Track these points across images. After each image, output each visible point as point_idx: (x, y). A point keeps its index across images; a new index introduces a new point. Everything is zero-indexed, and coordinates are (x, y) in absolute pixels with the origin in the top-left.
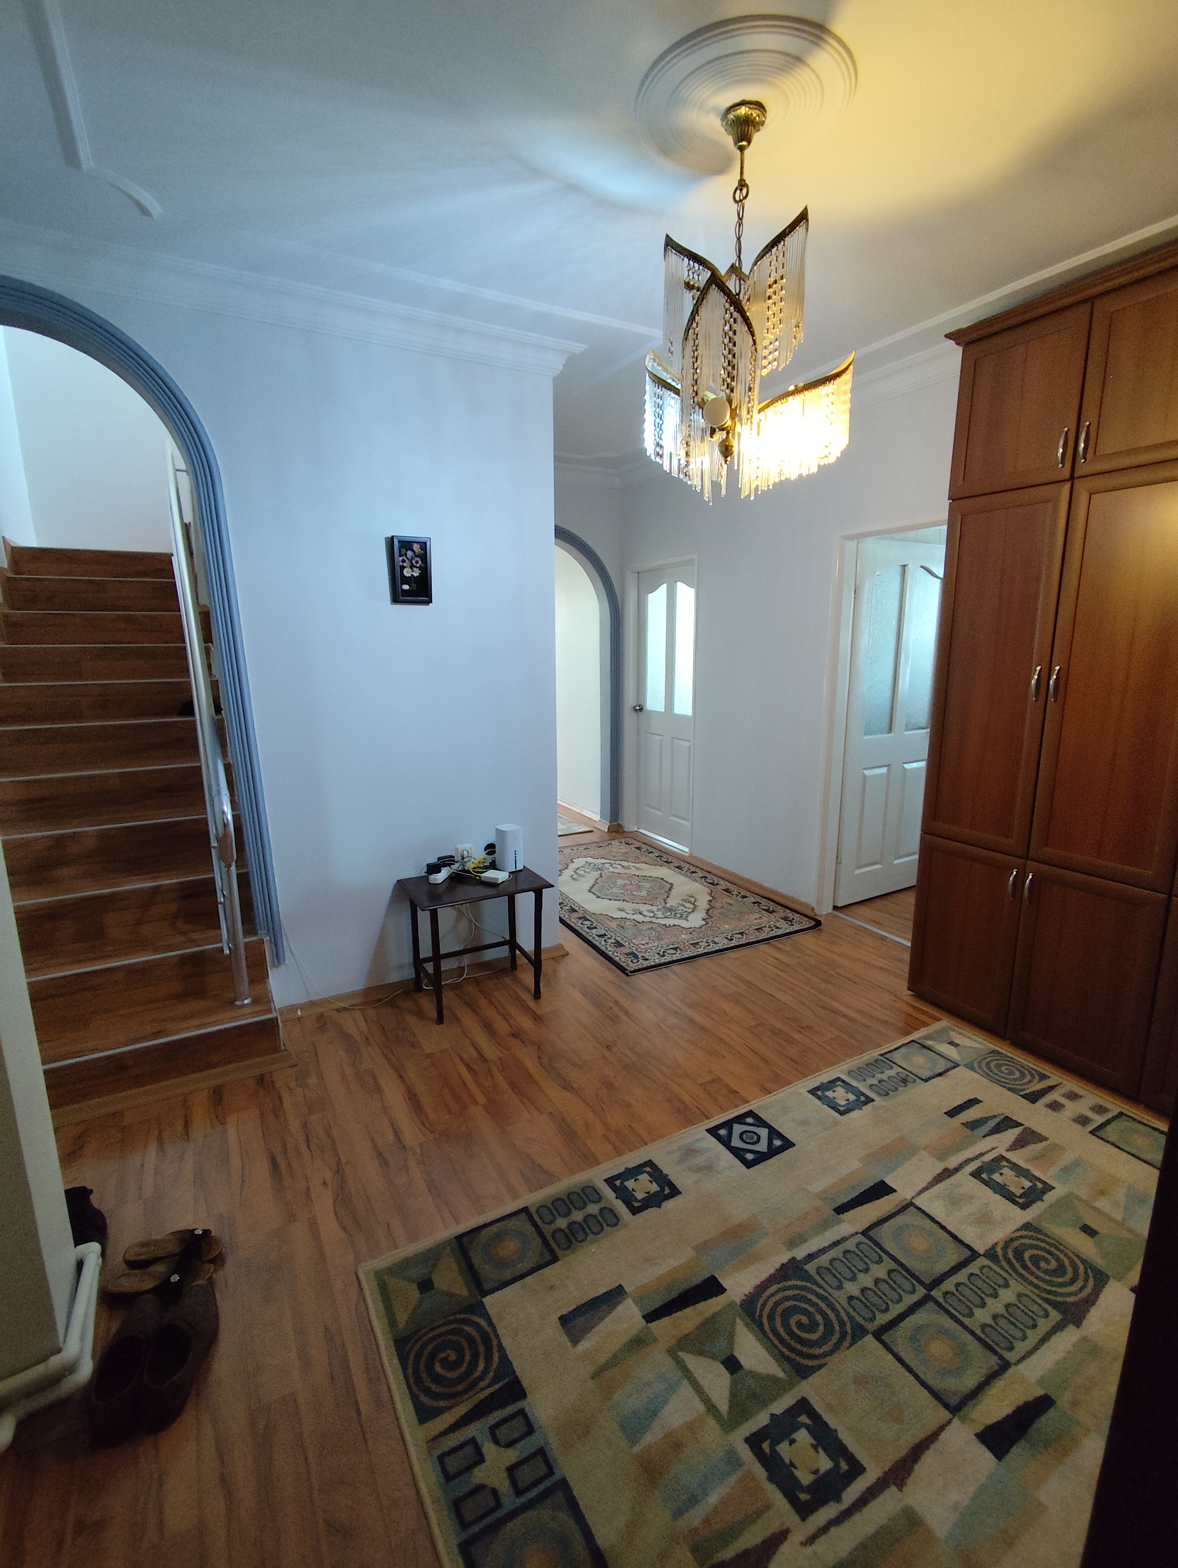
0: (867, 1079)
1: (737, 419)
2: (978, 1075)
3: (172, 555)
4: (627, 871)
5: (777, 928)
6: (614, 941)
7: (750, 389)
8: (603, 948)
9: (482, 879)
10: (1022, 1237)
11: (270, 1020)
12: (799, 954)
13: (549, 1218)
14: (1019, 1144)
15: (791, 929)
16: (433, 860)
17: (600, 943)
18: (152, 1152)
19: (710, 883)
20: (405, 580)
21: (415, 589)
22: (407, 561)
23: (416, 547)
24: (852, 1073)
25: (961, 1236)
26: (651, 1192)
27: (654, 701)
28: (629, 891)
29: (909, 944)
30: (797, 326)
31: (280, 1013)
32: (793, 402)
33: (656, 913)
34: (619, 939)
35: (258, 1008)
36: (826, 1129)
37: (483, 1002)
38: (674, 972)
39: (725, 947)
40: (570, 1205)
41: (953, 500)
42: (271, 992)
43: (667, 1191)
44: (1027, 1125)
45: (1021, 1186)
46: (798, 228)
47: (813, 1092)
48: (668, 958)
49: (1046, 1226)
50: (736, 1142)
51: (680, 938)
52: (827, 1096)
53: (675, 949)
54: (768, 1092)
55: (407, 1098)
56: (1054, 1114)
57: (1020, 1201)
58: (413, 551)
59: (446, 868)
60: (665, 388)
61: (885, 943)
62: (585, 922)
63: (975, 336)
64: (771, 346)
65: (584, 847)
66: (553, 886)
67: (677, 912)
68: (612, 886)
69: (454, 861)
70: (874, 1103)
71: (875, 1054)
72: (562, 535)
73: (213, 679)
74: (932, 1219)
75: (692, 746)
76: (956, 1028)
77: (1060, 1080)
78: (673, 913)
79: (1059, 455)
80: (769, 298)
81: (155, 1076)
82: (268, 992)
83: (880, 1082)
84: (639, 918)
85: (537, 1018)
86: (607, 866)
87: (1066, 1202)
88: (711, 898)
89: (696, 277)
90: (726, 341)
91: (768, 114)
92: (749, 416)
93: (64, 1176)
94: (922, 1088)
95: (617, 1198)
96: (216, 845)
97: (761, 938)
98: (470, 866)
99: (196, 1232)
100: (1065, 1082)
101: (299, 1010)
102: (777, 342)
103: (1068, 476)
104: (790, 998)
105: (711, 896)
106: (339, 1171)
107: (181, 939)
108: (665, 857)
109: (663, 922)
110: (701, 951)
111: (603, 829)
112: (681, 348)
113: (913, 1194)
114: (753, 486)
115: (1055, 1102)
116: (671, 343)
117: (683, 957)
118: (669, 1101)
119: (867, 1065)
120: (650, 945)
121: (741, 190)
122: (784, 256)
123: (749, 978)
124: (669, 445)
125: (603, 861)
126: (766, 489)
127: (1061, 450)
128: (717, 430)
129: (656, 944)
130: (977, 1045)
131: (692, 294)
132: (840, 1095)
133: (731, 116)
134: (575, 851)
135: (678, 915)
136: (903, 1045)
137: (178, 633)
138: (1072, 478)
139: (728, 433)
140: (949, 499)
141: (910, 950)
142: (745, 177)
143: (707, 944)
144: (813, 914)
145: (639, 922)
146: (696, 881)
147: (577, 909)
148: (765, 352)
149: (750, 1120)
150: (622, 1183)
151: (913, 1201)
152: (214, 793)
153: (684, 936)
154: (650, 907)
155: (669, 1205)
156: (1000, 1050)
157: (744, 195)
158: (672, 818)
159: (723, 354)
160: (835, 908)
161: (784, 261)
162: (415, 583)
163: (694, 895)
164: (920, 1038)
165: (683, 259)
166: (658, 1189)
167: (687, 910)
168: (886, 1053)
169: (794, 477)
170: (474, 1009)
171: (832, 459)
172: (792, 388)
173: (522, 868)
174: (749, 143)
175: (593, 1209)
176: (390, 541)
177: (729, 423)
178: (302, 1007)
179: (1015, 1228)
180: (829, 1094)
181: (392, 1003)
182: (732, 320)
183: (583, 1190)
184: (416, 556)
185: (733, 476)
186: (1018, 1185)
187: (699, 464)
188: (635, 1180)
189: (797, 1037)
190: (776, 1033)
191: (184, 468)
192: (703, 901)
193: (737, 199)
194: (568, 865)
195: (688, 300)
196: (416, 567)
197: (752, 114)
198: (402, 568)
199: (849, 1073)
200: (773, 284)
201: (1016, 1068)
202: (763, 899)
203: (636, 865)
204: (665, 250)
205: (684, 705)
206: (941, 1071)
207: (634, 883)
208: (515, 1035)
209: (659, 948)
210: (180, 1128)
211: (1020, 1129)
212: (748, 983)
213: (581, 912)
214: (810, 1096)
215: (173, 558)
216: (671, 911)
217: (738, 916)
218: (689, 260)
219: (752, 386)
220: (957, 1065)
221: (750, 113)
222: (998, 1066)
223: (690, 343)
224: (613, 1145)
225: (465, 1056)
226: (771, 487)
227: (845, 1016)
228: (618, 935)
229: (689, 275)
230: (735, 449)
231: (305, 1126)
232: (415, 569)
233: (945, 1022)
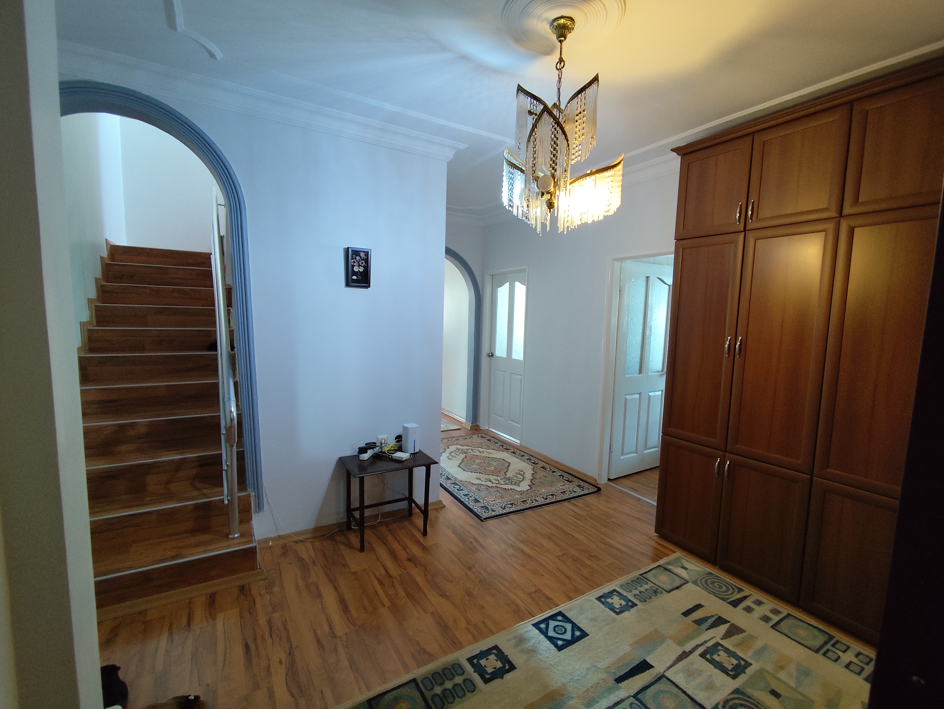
0: (632, 590)
1: (557, 187)
2: (700, 589)
3: (211, 254)
4: (482, 454)
5: (574, 492)
6: (474, 498)
7: (565, 171)
8: (467, 503)
9: (393, 458)
10: (733, 699)
11: (253, 547)
12: (588, 509)
13: (430, 686)
14: (728, 635)
15: (583, 493)
16: (363, 445)
17: (464, 499)
18: (164, 638)
19: (533, 463)
20: (354, 273)
21: (360, 279)
22: (356, 262)
23: (362, 254)
24: (623, 587)
25: (696, 698)
26: (497, 668)
27: (500, 351)
28: (483, 467)
29: (656, 504)
30: (592, 138)
31: (258, 543)
32: (589, 180)
33: (500, 481)
34: (477, 497)
35: (243, 540)
36: (608, 624)
37: (390, 538)
38: (511, 519)
39: (543, 503)
40: (444, 677)
41: (677, 240)
42: (253, 529)
43: (507, 667)
44: (732, 622)
45: (731, 664)
46: (593, 85)
47: (599, 599)
48: (507, 510)
49: (750, 691)
50: (551, 633)
51: (514, 497)
52: (608, 602)
53: (512, 504)
54: (570, 599)
55: (339, 602)
56: (748, 615)
57: (731, 673)
58: (360, 257)
59: (370, 450)
60: (515, 169)
61: (640, 502)
62: (456, 486)
63: (688, 150)
64: (577, 148)
65: (456, 438)
66: (437, 463)
67: (513, 480)
68: (473, 463)
69: (376, 446)
70: (637, 606)
71: (637, 574)
72: (450, 253)
73: (230, 329)
74: (677, 686)
75: (523, 379)
76: (685, 558)
77: (751, 593)
78: (510, 481)
79: (737, 217)
80: (577, 121)
81: (171, 586)
82: (251, 528)
83: (640, 592)
84: (490, 484)
85: (424, 548)
86: (470, 451)
87: (761, 674)
88: (533, 472)
89: (535, 108)
90: (553, 143)
91: (576, 24)
92: (565, 186)
93: (101, 656)
94: (666, 597)
95: (474, 672)
96: (224, 432)
97: (565, 498)
98: (386, 449)
99: (190, 698)
100: (753, 594)
101: (270, 541)
102: (581, 146)
103: (743, 230)
104: (583, 537)
105: (533, 471)
106: (291, 654)
107: (196, 493)
108: (505, 446)
109: (504, 487)
110: (528, 506)
111: (467, 428)
112: (525, 146)
113: (664, 669)
114: (566, 226)
115: (748, 606)
116: (520, 144)
117: (517, 510)
118: (508, 605)
119: (632, 581)
120: (496, 502)
121: (560, 63)
122: (585, 99)
123: (558, 523)
124: (516, 201)
125: (467, 448)
126: (573, 228)
127: (738, 215)
128: (545, 193)
129: (500, 501)
130: (698, 569)
131: (532, 117)
132: (616, 601)
133: (555, 24)
134: (450, 441)
135: (514, 483)
136: (654, 568)
137: (211, 300)
138: (745, 230)
139: (551, 195)
140: (675, 239)
141: (656, 507)
142: (563, 56)
143: (531, 502)
144: (596, 483)
145: (489, 487)
146: (524, 461)
147: (451, 477)
148: (574, 151)
149: (560, 618)
150: (478, 662)
151: (665, 674)
152: (226, 400)
153: (517, 496)
154: (496, 477)
155: (509, 676)
156: (712, 572)
157: (562, 66)
158: (510, 422)
159: (550, 150)
160: (609, 480)
161: (585, 102)
162: (360, 276)
163: (523, 470)
164: (664, 564)
165: (527, 98)
166: (502, 666)
167: (519, 479)
168: (643, 574)
169: (590, 221)
170: (385, 543)
171: (611, 213)
172: (589, 172)
173: (418, 451)
174: (565, 39)
175: (459, 680)
176: (347, 250)
177: (552, 190)
178: (273, 539)
179: (729, 692)
180: (609, 600)
181: (331, 538)
182: (556, 132)
183: (452, 666)
184: (362, 260)
185: (554, 220)
186: (730, 663)
187: (534, 212)
188: (487, 660)
189: (588, 562)
190: (575, 560)
191: (223, 203)
192: (529, 475)
193: (558, 68)
194: (445, 450)
195: (530, 120)
196: (362, 266)
197: (567, 23)
198: (353, 266)
199: (621, 586)
200: (579, 114)
201: (724, 585)
202: (566, 474)
203: (488, 450)
204: (517, 93)
205: (518, 353)
206: (677, 586)
207: (486, 462)
208: (410, 560)
209: (502, 504)
210: (184, 621)
211: (728, 624)
212: (557, 527)
213: (453, 479)
214: (597, 602)
215: (211, 255)
216: (509, 480)
217: (550, 483)
218: (531, 98)
219: (567, 169)
220: (687, 582)
221: (566, 22)
222: (713, 583)
223: (531, 144)
224: (472, 634)
225: (377, 574)
226: (576, 227)
227: (618, 549)
228: (476, 495)
229: (531, 107)
230: (556, 205)
231: (269, 622)
232: (361, 267)
233: (678, 554)
